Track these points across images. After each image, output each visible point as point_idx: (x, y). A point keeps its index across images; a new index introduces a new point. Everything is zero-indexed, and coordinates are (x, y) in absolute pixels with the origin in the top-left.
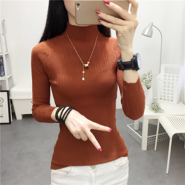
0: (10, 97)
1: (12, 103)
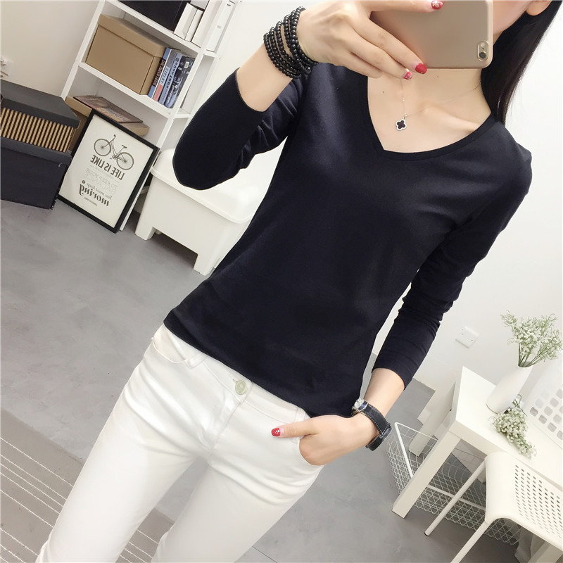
0: (152, 167)
1: (148, 184)
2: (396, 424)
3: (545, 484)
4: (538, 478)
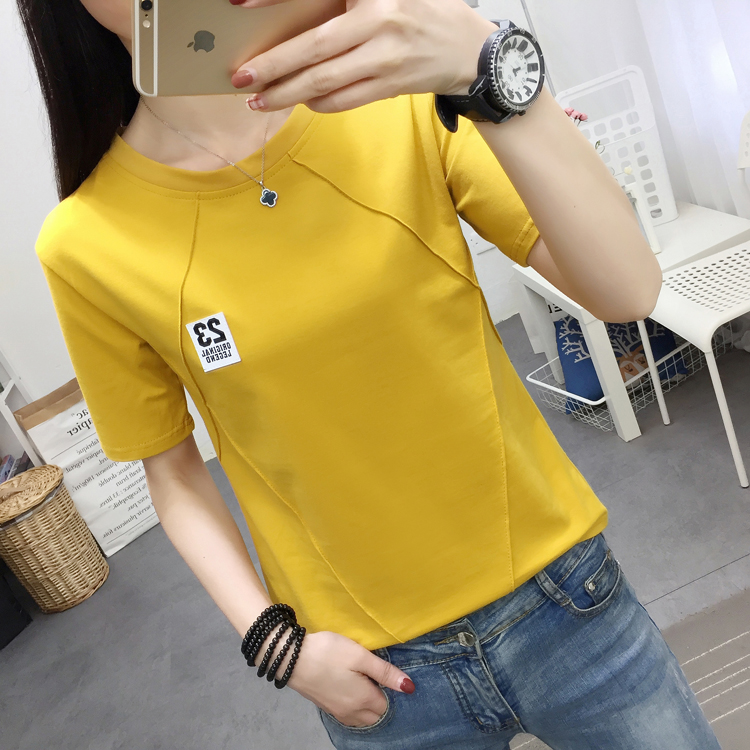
2: (528, 378)
4: (688, 267)
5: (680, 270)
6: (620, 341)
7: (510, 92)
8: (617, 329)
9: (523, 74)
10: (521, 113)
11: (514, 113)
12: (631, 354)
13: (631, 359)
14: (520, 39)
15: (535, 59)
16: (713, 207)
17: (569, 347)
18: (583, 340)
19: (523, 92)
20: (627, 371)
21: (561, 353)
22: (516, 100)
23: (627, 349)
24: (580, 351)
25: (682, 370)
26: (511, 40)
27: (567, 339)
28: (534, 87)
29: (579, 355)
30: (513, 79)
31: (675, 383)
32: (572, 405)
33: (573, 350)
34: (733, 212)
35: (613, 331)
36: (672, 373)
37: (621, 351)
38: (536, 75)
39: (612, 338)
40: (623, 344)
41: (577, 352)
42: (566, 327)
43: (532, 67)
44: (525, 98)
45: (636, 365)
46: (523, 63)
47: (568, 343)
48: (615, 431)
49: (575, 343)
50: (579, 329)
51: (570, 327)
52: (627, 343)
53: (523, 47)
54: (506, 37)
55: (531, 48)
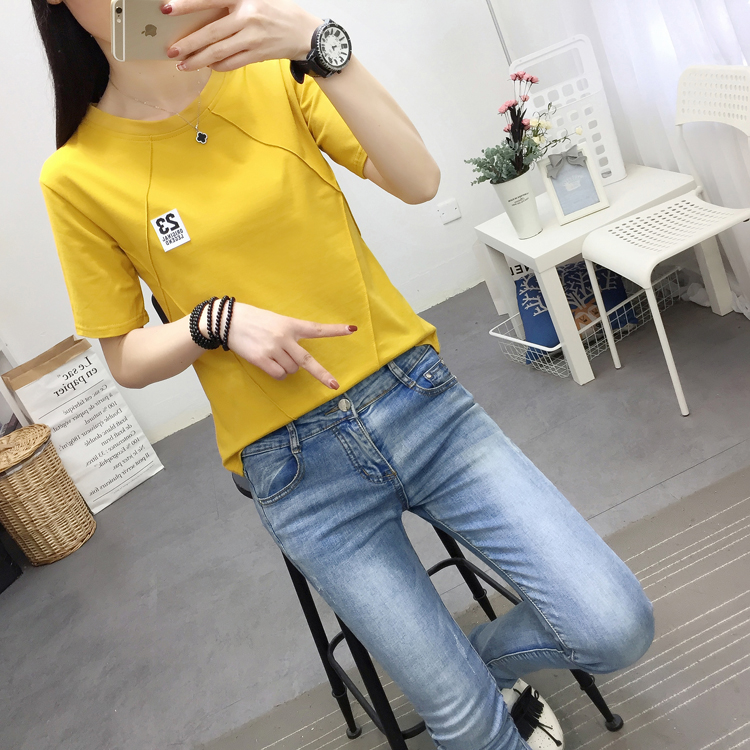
2: (491, 332)
3: (643, 215)
5: (626, 221)
6: (575, 294)
7: (330, 59)
8: (573, 285)
9: (338, 49)
10: (339, 72)
11: (334, 72)
12: (585, 306)
13: (585, 310)
14: (335, 29)
15: (345, 41)
16: (657, 166)
17: (528, 303)
18: (541, 294)
19: (339, 60)
20: (581, 321)
21: (521, 309)
22: (334, 64)
23: (582, 301)
24: (538, 306)
25: (632, 320)
26: (330, 29)
27: (526, 295)
28: (345, 58)
29: (538, 309)
30: (332, 53)
31: (625, 332)
32: (533, 355)
33: (532, 305)
34: (675, 169)
35: (569, 286)
36: (624, 323)
37: (576, 304)
38: (346, 51)
39: (567, 292)
40: (578, 297)
41: (535, 307)
42: (526, 284)
43: (344, 46)
44: (340, 63)
45: (590, 316)
46: (339, 44)
47: (528, 299)
48: (571, 377)
49: (534, 299)
50: (537, 285)
51: (529, 285)
52: (582, 296)
53: (337, 34)
54: (326, 28)
55: (342, 35)
